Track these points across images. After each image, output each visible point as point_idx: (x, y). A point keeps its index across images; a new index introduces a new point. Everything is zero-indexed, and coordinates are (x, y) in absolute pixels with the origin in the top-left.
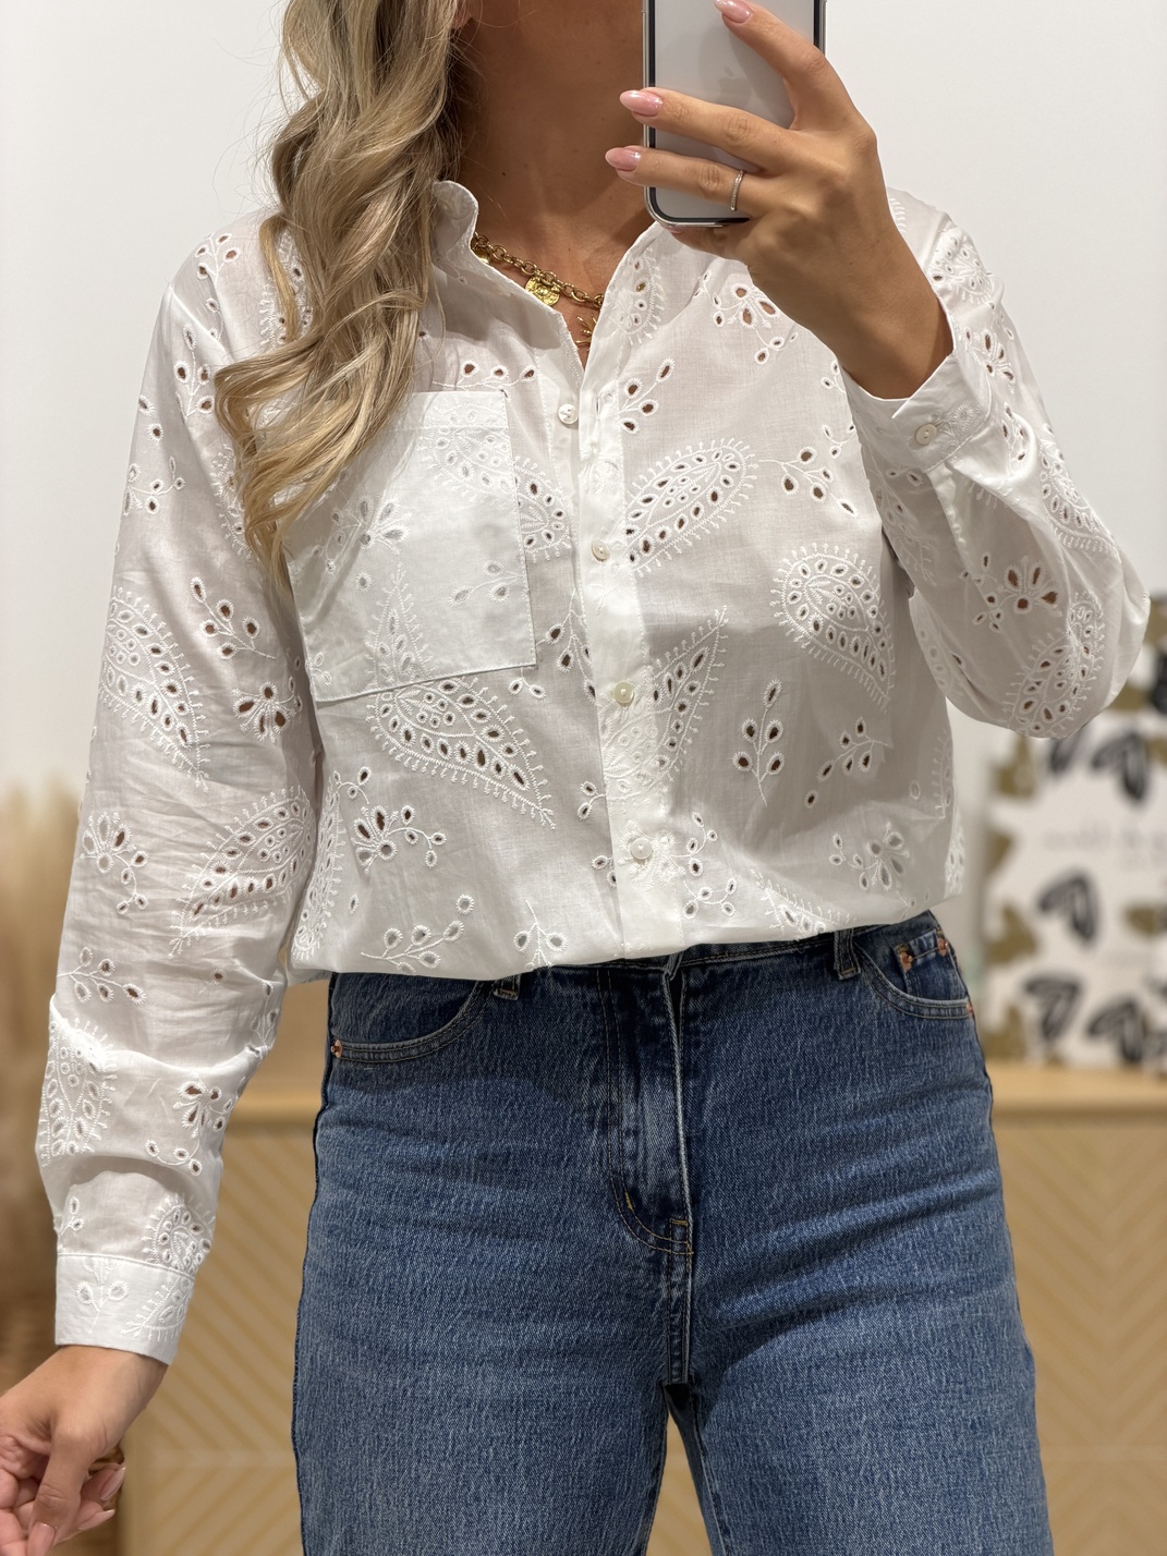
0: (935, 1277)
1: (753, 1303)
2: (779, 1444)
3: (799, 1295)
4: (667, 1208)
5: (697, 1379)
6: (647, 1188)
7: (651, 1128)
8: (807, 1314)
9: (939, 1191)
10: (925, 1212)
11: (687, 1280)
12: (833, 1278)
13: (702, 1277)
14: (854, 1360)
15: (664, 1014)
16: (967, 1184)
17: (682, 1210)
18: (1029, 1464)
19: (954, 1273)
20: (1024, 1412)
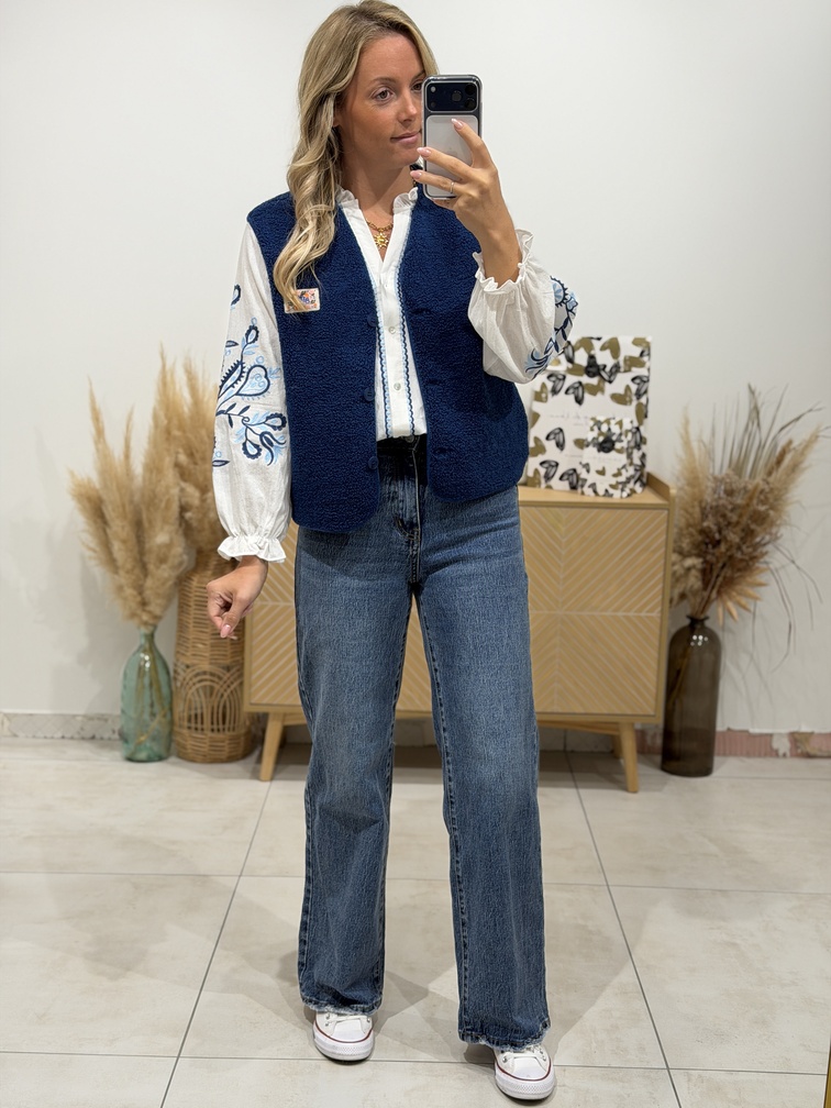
0: (497, 551)
1: (438, 556)
2: (445, 602)
3: (453, 555)
4: (412, 525)
5: (421, 581)
6: (406, 519)
7: (408, 500)
8: (455, 561)
9: (499, 523)
10: (496, 529)
11: (419, 548)
12: (464, 550)
13: (423, 548)
14: (470, 577)
15: (413, 463)
16: (509, 521)
17: (417, 525)
18: (524, 610)
19: (503, 550)
20: (524, 593)
